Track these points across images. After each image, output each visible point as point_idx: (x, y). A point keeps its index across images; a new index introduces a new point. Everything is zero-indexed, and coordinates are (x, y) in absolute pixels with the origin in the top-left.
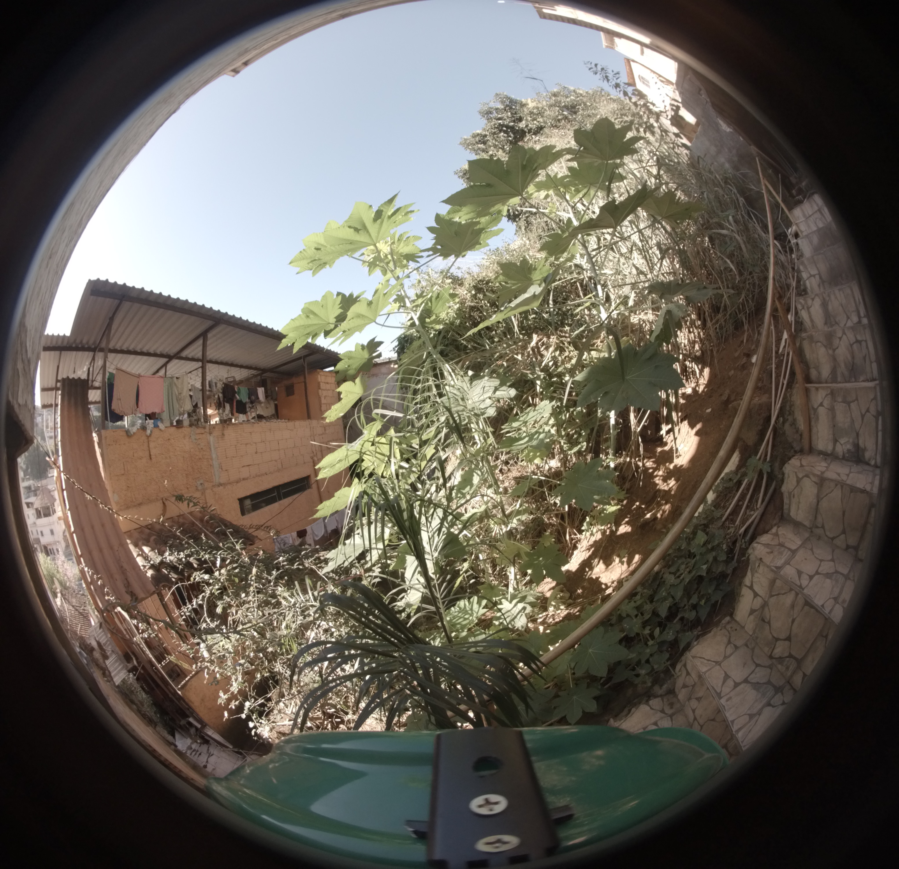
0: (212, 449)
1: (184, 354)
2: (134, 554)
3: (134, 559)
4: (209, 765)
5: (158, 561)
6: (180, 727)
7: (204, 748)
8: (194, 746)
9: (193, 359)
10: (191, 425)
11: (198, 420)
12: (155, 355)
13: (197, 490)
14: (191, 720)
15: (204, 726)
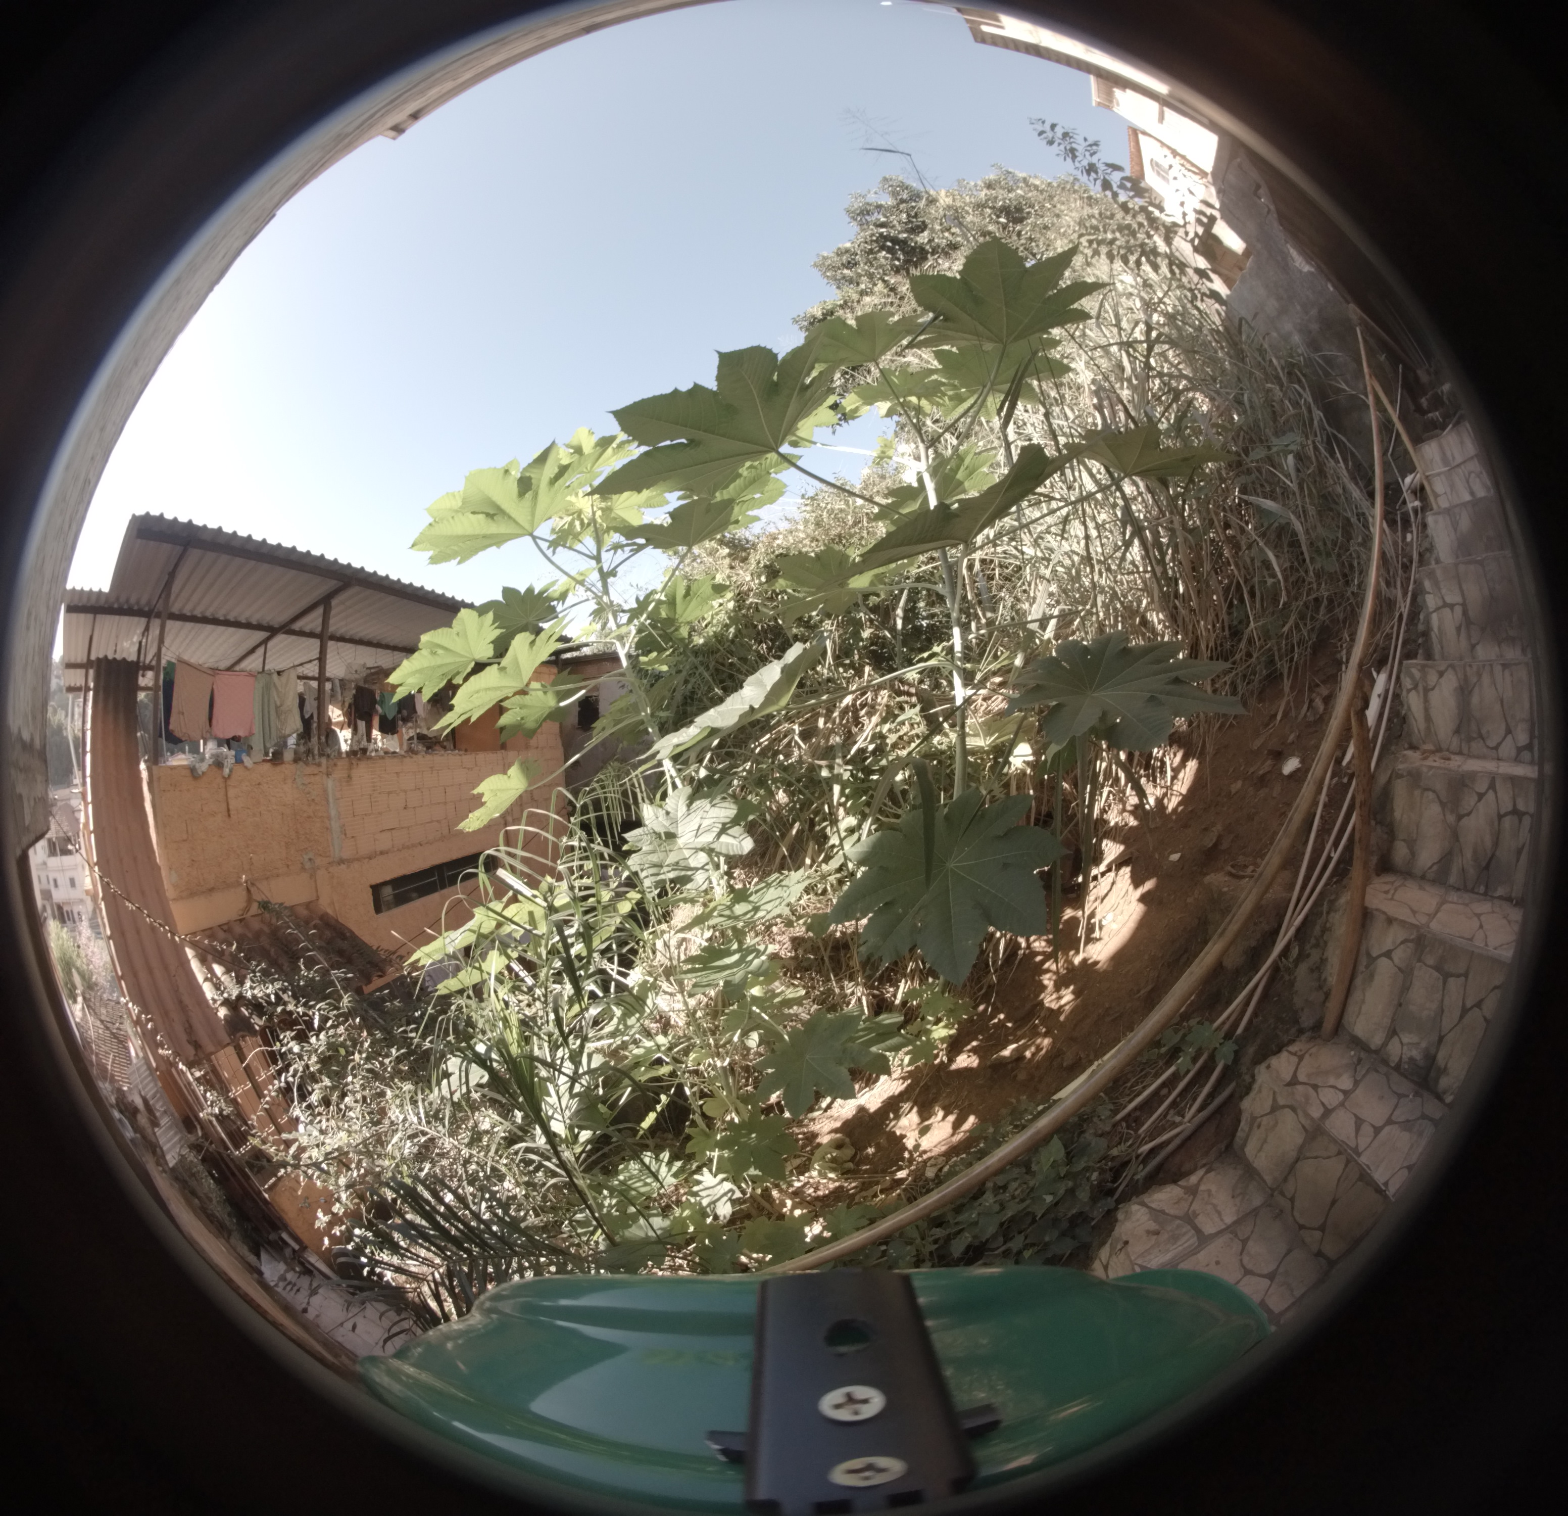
0: (331, 800)
1: (297, 626)
2: (200, 978)
3: (200, 988)
4: (310, 1309)
5: (235, 993)
6: (269, 1243)
7: (305, 1281)
8: (290, 1276)
9: (311, 635)
10: (296, 760)
11: (309, 752)
12: (248, 626)
13: (303, 869)
14: (285, 1236)
15: (304, 1248)
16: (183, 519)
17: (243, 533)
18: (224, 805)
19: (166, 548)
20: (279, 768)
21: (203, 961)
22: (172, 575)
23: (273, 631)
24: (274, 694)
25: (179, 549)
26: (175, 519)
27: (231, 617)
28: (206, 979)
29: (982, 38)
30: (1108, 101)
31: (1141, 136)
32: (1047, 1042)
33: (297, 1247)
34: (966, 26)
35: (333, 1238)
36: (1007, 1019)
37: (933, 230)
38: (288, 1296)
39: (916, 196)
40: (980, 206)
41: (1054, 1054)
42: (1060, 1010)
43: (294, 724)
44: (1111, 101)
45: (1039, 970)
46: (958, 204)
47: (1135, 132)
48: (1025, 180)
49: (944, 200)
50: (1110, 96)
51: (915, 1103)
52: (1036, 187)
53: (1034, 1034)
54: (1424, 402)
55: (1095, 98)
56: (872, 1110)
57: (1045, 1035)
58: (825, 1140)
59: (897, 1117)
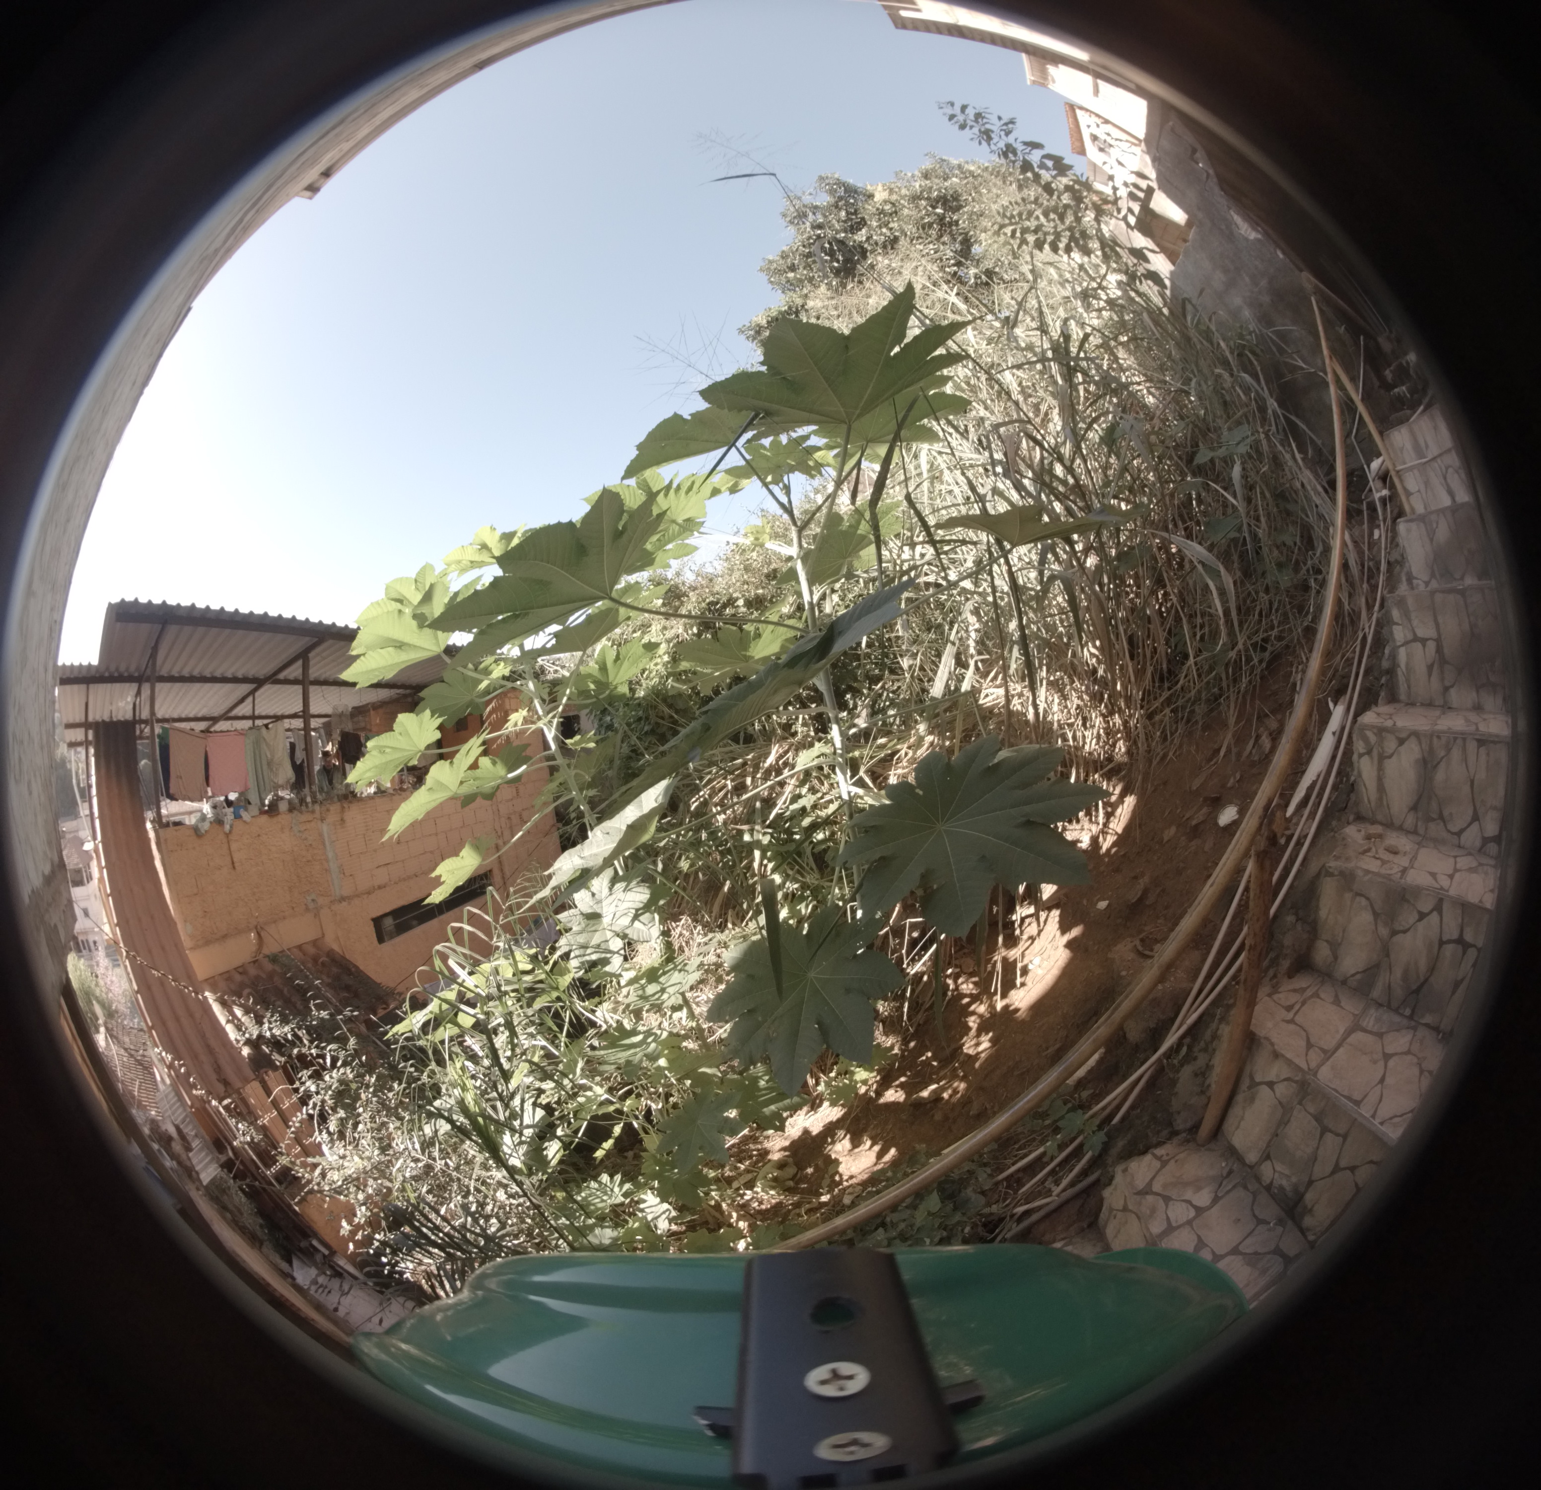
0: (327, 843)
1: (281, 676)
2: (222, 1020)
3: (224, 1030)
4: (340, 1308)
5: (255, 1034)
6: (301, 1250)
7: (335, 1283)
8: (321, 1280)
9: (295, 682)
10: (292, 808)
11: (302, 801)
12: (235, 680)
13: (307, 909)
14: (315, 1243)
15: (333, 1253)
16: (157, 601)
17: (215, 606)
18: (228, 859)
19: (145, 628)
20: (275, 820)
21: (224, 1004)
22: (155, 649)
23: (259, 682)
24: (264, 746)
25: (157, 627)
26: (150, 602)
27: (218, 674)
28: (228, 1021)
29: (902, 24)
30: (1043, 79)
31: (1078, 112)
32: (962, 1086)
33: (326, 1252)
34: (885, 13)
35: (356, 1243)
36: (934, 1057)
37: (870, 227)
38: (321, 1297)
39: (851, 190)
40: (915, 198)
41: (966, 1101)
42: (976, 1057)
43: (287, 773)
44: (1046, 79)
45: (965, 1012)
46: (894, 197)
47: (1072, 108)
48: (960, 167)
49: (880, 195)
50: (1044, 74)
51: (848, 1131)
52: (972, 173)
53: (954, 1077)
54: (1388, 374)
55: (1029, 77)
56: (814, 1133)
57: (963, 1079)
58: (775, 1156)
59: (833, 1143)
